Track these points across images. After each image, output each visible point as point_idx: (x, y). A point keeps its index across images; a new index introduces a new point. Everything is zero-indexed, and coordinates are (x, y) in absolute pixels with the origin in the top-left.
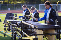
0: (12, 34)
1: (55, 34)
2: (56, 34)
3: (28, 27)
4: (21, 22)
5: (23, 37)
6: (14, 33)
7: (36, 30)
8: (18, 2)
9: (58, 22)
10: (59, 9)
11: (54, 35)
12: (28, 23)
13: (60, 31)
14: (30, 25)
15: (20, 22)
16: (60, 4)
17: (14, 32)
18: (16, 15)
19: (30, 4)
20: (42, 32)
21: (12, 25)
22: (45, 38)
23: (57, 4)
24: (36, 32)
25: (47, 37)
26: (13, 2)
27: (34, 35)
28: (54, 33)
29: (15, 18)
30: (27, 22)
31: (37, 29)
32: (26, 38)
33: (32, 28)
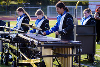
0: (2, 54)
1: (73, 56)
2: (75, 55)
3: (28, 44)
4: (18, 35)
5: (19, 61)
6: (6, 54)
7: (41, 49)
8: (13, 2)
9: (77, 35)
10: (80, 13)
11: (71, 58)
12: (29, 37)
13: (81, 50)
14: (32, 40)
15: (15, 36)
16: (82, 6)
17: (6, 51)
18: (9, 23)
19: (32, 5)
20: (52, 51)
21: (3, 40)
22: (56, 63)
23: (77, 6)
24: (42, 53)
25: (59, 61)
26: (4, 2)
27: (39, 57)
28: (71, 54)
29: (7, 28)
30: (27, 36)
31: (43, 48)
32: (24, 62)
33: (35, 46)
